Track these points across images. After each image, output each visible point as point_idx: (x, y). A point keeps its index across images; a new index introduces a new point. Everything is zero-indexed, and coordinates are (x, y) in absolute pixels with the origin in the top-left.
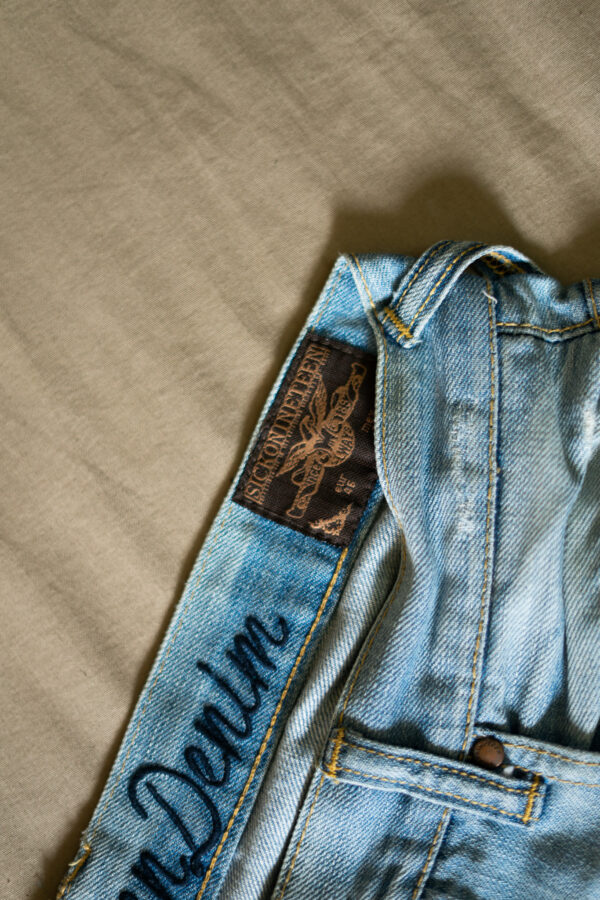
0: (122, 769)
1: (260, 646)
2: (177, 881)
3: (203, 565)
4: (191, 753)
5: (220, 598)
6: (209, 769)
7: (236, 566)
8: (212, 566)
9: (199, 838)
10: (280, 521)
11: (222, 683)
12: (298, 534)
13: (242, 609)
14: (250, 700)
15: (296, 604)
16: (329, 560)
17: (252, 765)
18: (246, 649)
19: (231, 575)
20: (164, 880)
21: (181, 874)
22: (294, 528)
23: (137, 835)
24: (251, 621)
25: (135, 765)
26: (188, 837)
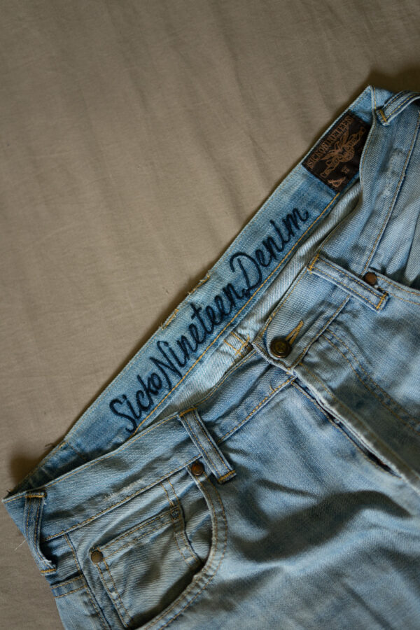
0: (230, 252)
1: (296, 220)
2: (238, 297)
3: (283, 185)
4: (258, 252)
5: (286, 198)
6: (264, 259)
7: (296, 188)
8: (287, 186)
9: (252, 283)
10: (317, 176)
11: (278, 230)
12: (323, 183)
13: (293, 205)
14: (286, 238)
15: (314, 208)
16: (331, 196)
17: (280, 262)
18: (290, 220)
19: (293, 191)
20: (234, 295)
21: (241, 295)
22: (321, 180)
23: (229, 277)
24: (295, 210)
25: (235, 252)
26: (248, 282)
